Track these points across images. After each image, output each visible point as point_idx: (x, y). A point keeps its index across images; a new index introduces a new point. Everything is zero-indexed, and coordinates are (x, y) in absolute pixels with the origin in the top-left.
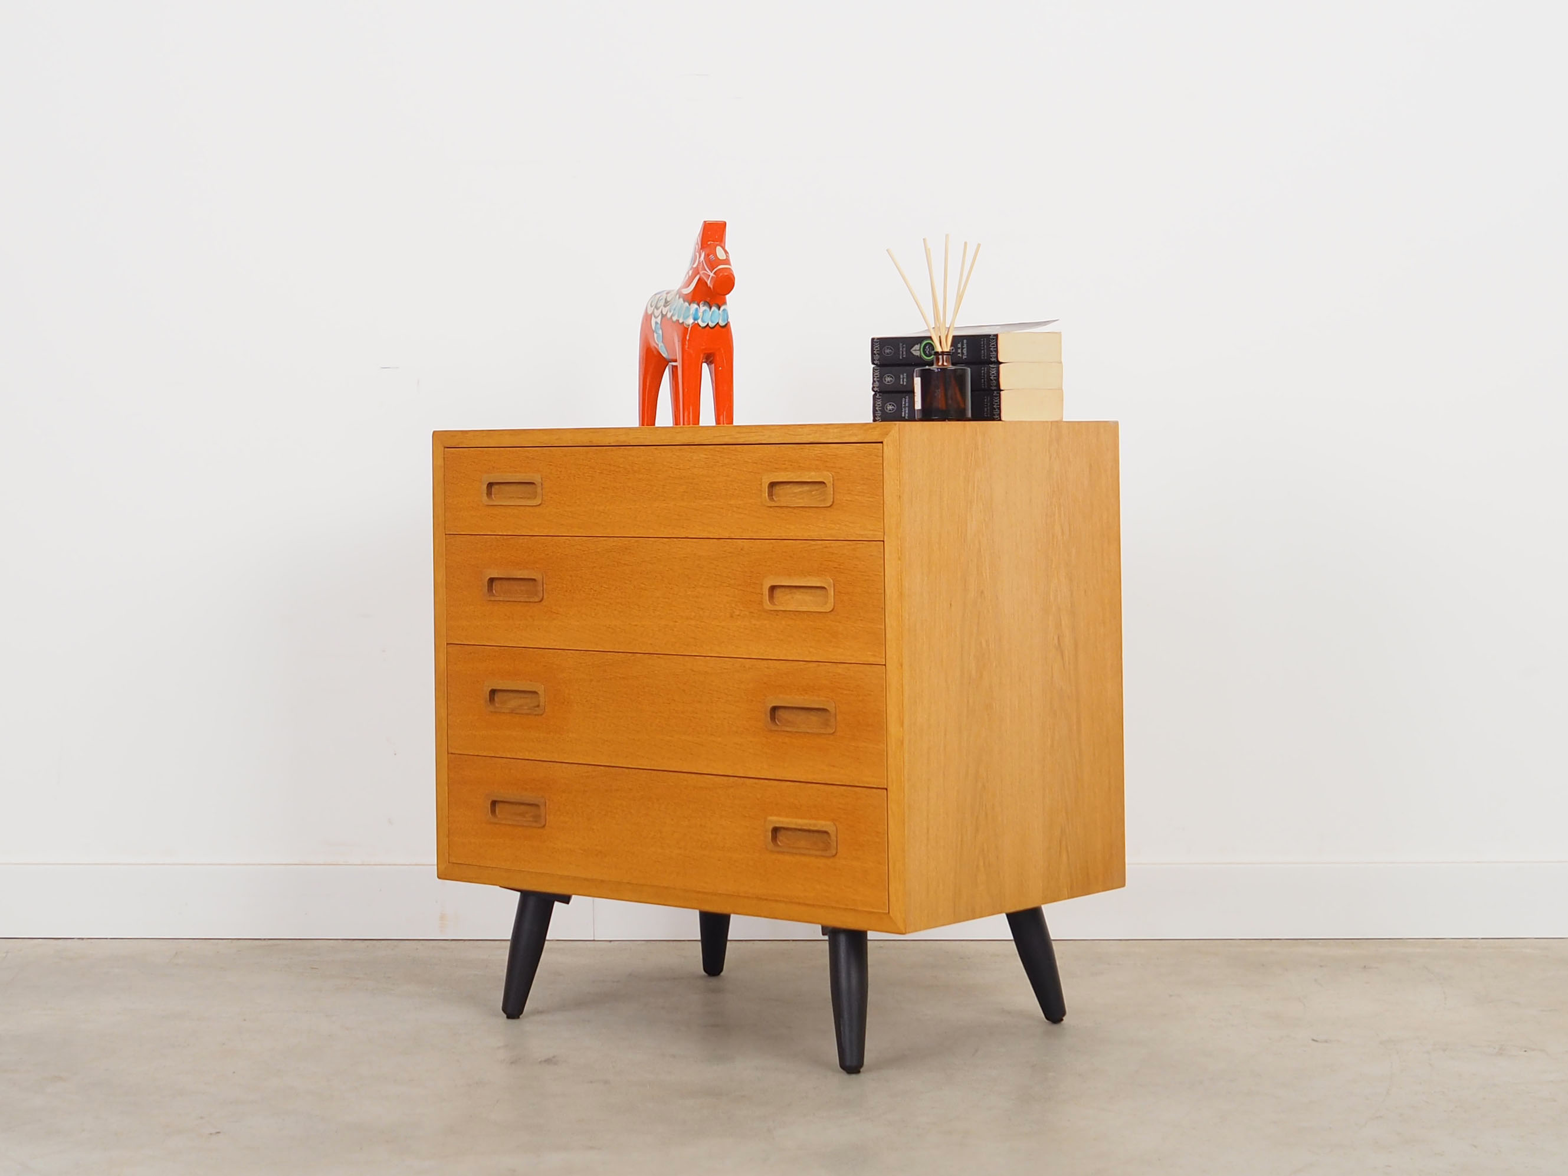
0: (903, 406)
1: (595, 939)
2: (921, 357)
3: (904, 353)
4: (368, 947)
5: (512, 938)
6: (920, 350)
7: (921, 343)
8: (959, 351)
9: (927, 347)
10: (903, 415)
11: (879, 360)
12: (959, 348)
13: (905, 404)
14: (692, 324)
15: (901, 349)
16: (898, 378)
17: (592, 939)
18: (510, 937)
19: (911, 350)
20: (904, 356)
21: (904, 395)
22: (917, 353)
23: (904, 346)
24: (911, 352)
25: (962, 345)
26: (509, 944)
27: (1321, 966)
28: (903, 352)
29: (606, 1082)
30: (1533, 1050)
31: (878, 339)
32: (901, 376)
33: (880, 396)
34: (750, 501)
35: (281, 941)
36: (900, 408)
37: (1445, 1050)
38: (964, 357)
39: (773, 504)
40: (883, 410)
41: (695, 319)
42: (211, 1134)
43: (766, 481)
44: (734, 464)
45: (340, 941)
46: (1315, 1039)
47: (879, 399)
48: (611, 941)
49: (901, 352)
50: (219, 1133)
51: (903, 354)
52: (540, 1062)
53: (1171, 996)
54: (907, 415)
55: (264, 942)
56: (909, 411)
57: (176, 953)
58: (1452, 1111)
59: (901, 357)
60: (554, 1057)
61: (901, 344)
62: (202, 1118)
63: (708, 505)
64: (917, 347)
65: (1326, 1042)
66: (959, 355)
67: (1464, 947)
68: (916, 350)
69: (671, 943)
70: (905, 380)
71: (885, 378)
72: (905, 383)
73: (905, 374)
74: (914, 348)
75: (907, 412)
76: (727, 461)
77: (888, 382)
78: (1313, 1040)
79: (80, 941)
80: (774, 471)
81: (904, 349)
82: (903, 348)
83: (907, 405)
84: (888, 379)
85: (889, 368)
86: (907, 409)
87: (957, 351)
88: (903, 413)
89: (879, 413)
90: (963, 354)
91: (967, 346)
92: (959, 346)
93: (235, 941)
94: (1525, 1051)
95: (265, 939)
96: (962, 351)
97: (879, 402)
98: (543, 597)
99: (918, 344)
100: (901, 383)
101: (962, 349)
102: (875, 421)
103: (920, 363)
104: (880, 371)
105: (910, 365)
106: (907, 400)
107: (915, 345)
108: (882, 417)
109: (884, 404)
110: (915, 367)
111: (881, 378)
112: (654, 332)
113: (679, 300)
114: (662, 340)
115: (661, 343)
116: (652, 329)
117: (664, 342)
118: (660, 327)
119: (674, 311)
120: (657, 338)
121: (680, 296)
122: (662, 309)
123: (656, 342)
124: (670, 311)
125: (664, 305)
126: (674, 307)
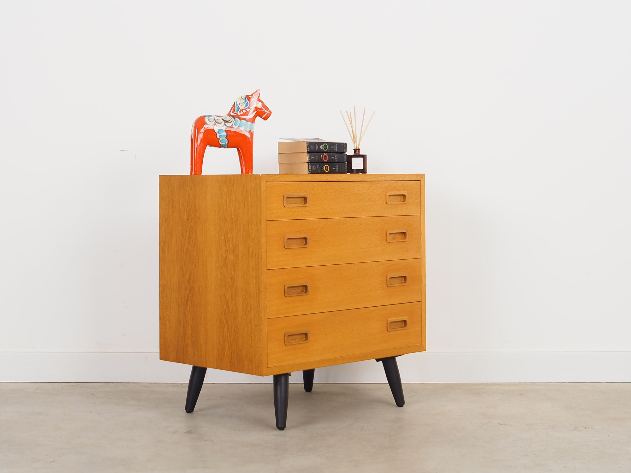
0: (318, 168)
1: (208, 383)
2: (323, 150)
3: (318, 148)
6: (322, 147)
7: (323, 144)
9: (325, 146)
10: (318, 171)
11: (309, 150)
12: (334, 147)
13: (318, 167)
16: (316, 157)
17: (206, 383)
19: (320, 147)
20: (318, 149)
21: (318, 163)
22: (322, 148)
23: (318, 145)
25: (336, 146)
27: (502, 394)
29: (212, 441)
30: (589, 428)
31: (309, 142)
32: (317, 156)
33: (310, 163)
35: (80, 383)
37: (553, 428)
38: (336, 150)
40: (311, 169)
42: (51, 462)
45: (104, 383)
46: (500, 423)
47: (310, 165)
48: (214, 383)
49: (316, 148)
50: (54, 461)
52: (185, 433)
53: (441, 406)
54: (319, 171)
56: (320, 169)
57: (37, 388)
58: (556, 453)
59: (317, 150)
60: (190, 431)
61: (316, 145)
62: (47, 455)
64: (322, 146)
65: (505, 424)
68: (321, 147)
70: (318, 158)
72: (318, 159)
73: (318, 156)
75: (319, 170)
77: (312, 159)
82: (317, 146)
83: (319, 167)
84: (312, 157)
85: (313, 153)
86: (319, 169)
88: (318, 170)
93: (61, 383)
94: (586, 428)
95: (73, 383)
96: (336, 148)
97: (310, 166)
102: (309, 173)
103: (323, 152)
104: (310, 154)
105: (319, 152)
106: (319, 165)
107: (321, 145)
108: (311, 172)
109: (311, 167)
110: (321, 153)
111: (310, 157)
112: (217, 133)
113: (241, 121)
114: (225, 137)
115: (224, 138)
116: (215, 132)
117: (227, 138)
118: (224, 131)
119: (240, 125)
120: (220, 136)
121: (241, 119)
122: (225, 123)
123: (219, 138)
124: (235, 125)
125: (224, 122)
126: (238, 124)
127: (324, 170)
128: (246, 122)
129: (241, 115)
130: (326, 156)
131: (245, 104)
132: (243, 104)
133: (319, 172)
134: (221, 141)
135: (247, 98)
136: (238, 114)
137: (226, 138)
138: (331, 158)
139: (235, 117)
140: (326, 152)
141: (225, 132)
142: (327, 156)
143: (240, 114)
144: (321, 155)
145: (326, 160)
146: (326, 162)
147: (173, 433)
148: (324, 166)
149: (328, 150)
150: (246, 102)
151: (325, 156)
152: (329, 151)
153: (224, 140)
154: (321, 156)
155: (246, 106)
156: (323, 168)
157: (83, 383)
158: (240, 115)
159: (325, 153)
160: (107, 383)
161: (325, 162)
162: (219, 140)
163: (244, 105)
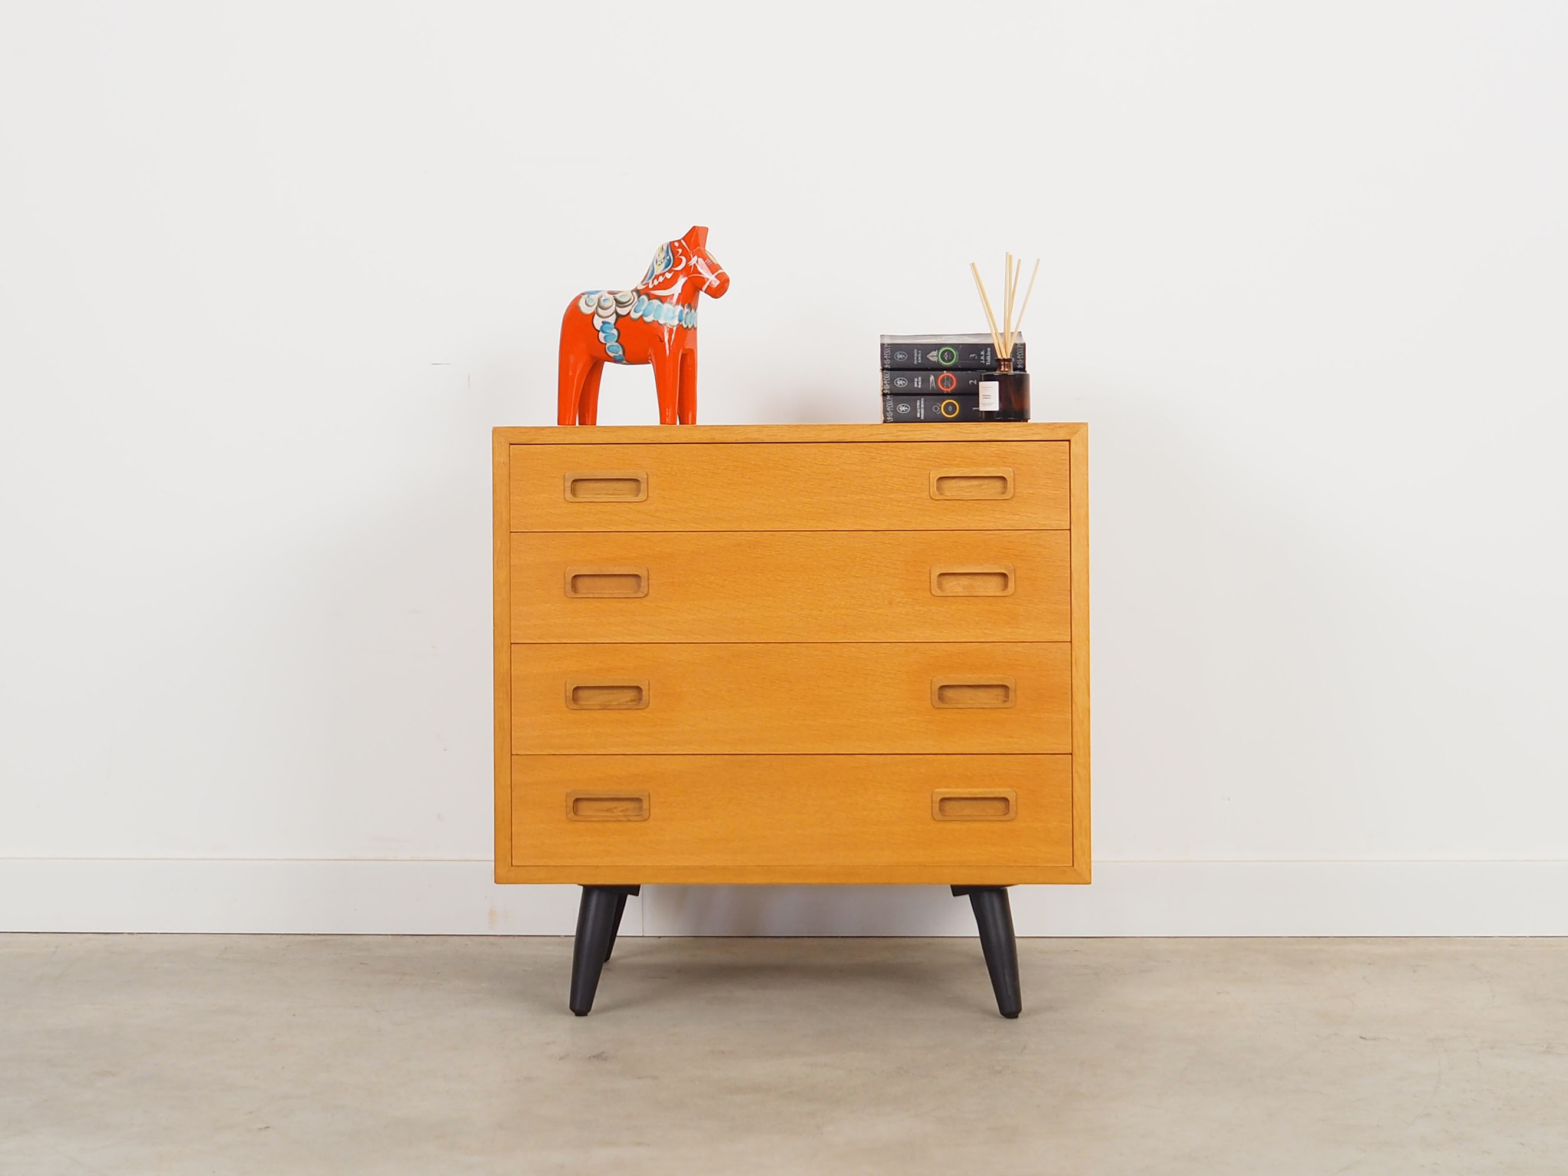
0: (918, 408)
1: (645, 935)
2: (938, 363)
3: (920, 358)
4: (417, 942)
5: (576, 934)
6: (937, 356)
7: (939, 349)
8: (982, 358)
9: (946, 354)
10: (919, 416)
11: (889, 364)
12: (982, 355)
13: (918, 405)
14: (677, 325)
15: (916, 355)
16: (911, 381)
17: (642, 935)
18: (574, 934)
19: (928, 356)
20: (920, 361)
21: (919, 397)
22: (935, 359)
23: (920, 352)
24: (928, 359)
25: (986, 352)
26: (574, 939)
27: (1370, 964)
28: (918, 358)
29: (655, 1078)
31: (889, 345)
32: (916, 380)
33: (891, 397)
34: (913, 495)
35: (334, 937)
36: (914, 409)
37: (1492, 1048)
38: (987, 364)
39: (941, 497)
40: (895, 410)
41: (680, 321)
42: (260, 1129)
43: (935, 475)
44: (894, 461)
45: (390, 937)
46: (1363, 1036)
47: (890, 400)
48: (660, 937)
49: (915, 358)
50: (267, 1127)
51: (918, 359)
52: (590, 1058)
53: (1219, 993)
54: (922, 416)
55: (313, 938)
56: (925, 412)
57: (226, 948)
59: (915, 363)
60: (602, 1053)
61: (916, 350)
62: (251, 1113)
63: (861, 499)
64: (934, 353)
65: (1374, 1039)
66: (982, 362)
67: (1511, 945)
68: (933, 356)
69: (720, 939)
70: (920, 383)
71: (897, 381)
72: (920, 386)
73: (920, 378)
74: (931, 354)
75: (922, 413)
76: (885, 457)
77: (899, 385)
78: (1362, 1038)
79: (130, 936)
80: (944, 467)
81: (920, 355)
82: (918, 353)
83: (923, 407)
84: (900, 382)
85: (902, 372)
86: (922, 411)
87: (980, 357)
89: (890, 414)
90: (986, 360)
91: (991, 353)
92: (982, 353)
95: (314, 935)
96: (985, 358)
97: (890, 404)
98: (648, 591)
99: (935, 351)
100: (916, 386)
101: (986, 356)
102: (885, 422)
103: (938, 368)
104: (890, 375)
105: (927, 369)
106: (922, 402)
107: (932, 351)
108: (894, 419)
109: (895, 406)
110: (931, 372)
111: (892, 381)
112: (599, 331)
113: (650, 301)
114: (616, 339)
115: (614, 342)
116: (595, 329)
117: (619, 341)
118: (613, 326)
119: (646, 312)
120: (605, 337)
121: (651, 297)
122: (616, 309)
123: (603, 341)
124: (635, 311)
125: (617, 305)
126: (643, 308)
127: (941, 413)
128: (661, 304)
129: (655, 288)
130: (948, 379)
131: (666, 261)
132: (663, 261)
133: (922, 418)
134: (610, 349)
135: (671, 249)
136: (648, 286)
137: (616, 342)
138: (969, 383)
139: (641, 292)
140: (948, 369)
141: (615, 328)
142: (952, 378)
143: (653, 286)
144: (930, 377)
145: (948, 387)
146: (949, 392)
147: (561, 1059)
148: (941, 404)
149: (955, 364)
150: (668, 258)
151: (946, 377)
152: (959, 366)
153: (613, 346)
154: (932, 378)
155: (666, 267)
156: (936, 409)
157: (340, 936)
158: (653, 289)
159: (945, 372)
160: (398, 937)
161: (945, 392)
162: (605, 347)
163: (663, 265)
